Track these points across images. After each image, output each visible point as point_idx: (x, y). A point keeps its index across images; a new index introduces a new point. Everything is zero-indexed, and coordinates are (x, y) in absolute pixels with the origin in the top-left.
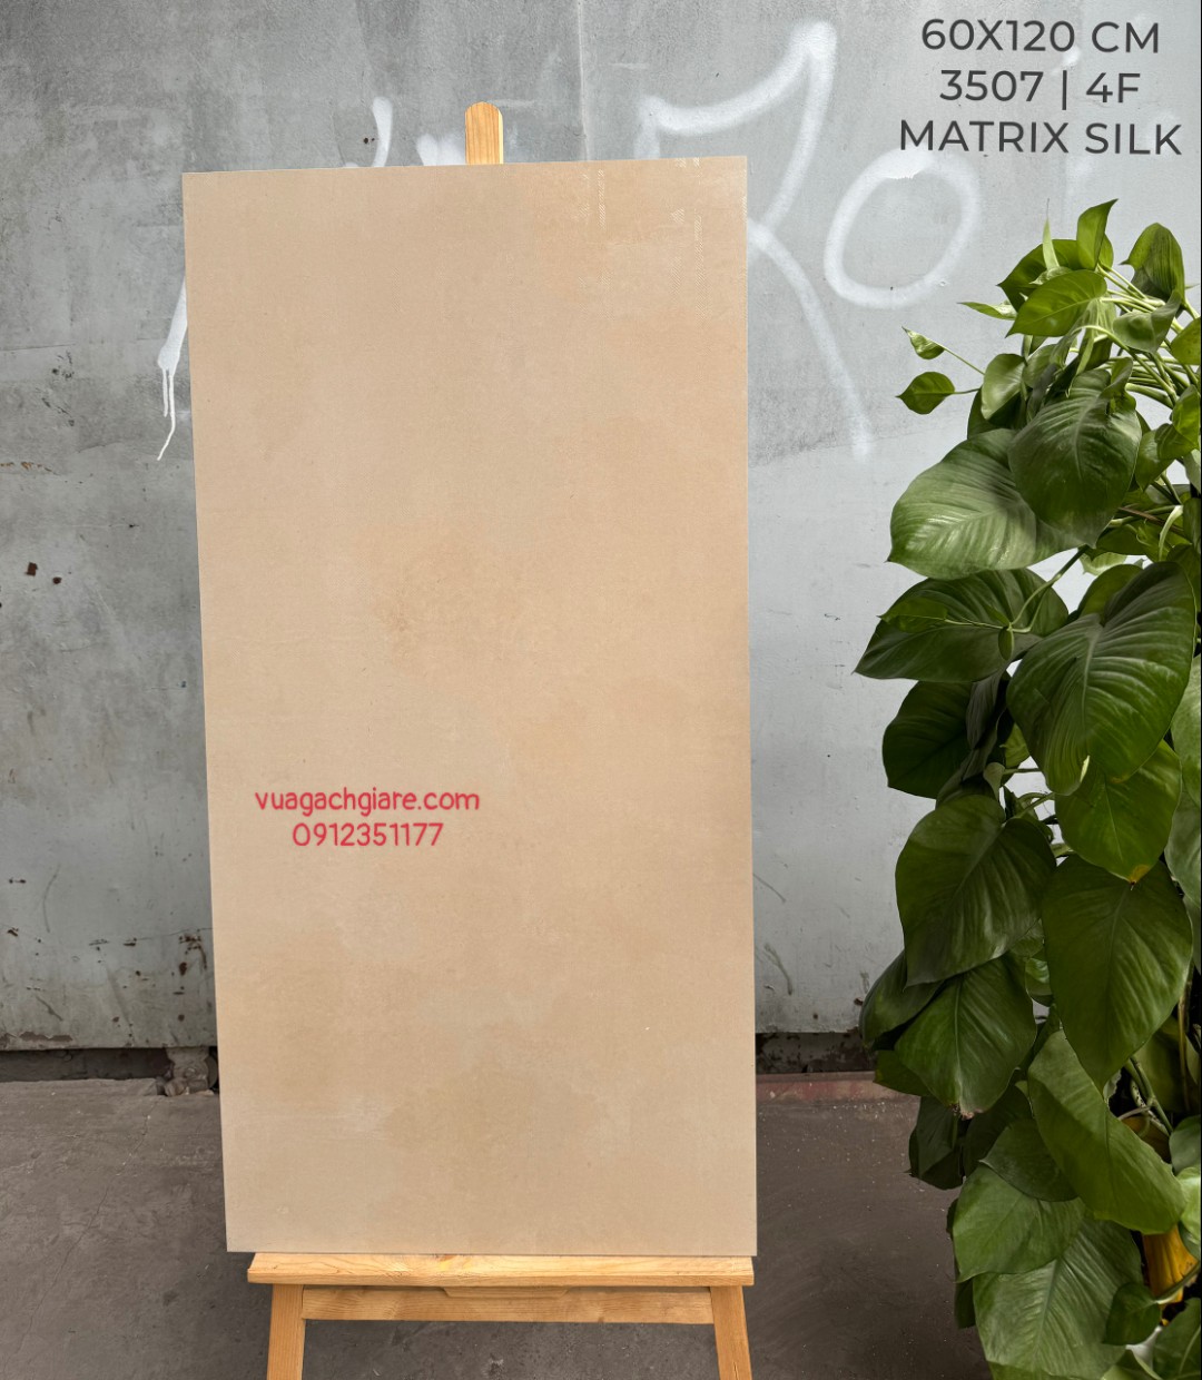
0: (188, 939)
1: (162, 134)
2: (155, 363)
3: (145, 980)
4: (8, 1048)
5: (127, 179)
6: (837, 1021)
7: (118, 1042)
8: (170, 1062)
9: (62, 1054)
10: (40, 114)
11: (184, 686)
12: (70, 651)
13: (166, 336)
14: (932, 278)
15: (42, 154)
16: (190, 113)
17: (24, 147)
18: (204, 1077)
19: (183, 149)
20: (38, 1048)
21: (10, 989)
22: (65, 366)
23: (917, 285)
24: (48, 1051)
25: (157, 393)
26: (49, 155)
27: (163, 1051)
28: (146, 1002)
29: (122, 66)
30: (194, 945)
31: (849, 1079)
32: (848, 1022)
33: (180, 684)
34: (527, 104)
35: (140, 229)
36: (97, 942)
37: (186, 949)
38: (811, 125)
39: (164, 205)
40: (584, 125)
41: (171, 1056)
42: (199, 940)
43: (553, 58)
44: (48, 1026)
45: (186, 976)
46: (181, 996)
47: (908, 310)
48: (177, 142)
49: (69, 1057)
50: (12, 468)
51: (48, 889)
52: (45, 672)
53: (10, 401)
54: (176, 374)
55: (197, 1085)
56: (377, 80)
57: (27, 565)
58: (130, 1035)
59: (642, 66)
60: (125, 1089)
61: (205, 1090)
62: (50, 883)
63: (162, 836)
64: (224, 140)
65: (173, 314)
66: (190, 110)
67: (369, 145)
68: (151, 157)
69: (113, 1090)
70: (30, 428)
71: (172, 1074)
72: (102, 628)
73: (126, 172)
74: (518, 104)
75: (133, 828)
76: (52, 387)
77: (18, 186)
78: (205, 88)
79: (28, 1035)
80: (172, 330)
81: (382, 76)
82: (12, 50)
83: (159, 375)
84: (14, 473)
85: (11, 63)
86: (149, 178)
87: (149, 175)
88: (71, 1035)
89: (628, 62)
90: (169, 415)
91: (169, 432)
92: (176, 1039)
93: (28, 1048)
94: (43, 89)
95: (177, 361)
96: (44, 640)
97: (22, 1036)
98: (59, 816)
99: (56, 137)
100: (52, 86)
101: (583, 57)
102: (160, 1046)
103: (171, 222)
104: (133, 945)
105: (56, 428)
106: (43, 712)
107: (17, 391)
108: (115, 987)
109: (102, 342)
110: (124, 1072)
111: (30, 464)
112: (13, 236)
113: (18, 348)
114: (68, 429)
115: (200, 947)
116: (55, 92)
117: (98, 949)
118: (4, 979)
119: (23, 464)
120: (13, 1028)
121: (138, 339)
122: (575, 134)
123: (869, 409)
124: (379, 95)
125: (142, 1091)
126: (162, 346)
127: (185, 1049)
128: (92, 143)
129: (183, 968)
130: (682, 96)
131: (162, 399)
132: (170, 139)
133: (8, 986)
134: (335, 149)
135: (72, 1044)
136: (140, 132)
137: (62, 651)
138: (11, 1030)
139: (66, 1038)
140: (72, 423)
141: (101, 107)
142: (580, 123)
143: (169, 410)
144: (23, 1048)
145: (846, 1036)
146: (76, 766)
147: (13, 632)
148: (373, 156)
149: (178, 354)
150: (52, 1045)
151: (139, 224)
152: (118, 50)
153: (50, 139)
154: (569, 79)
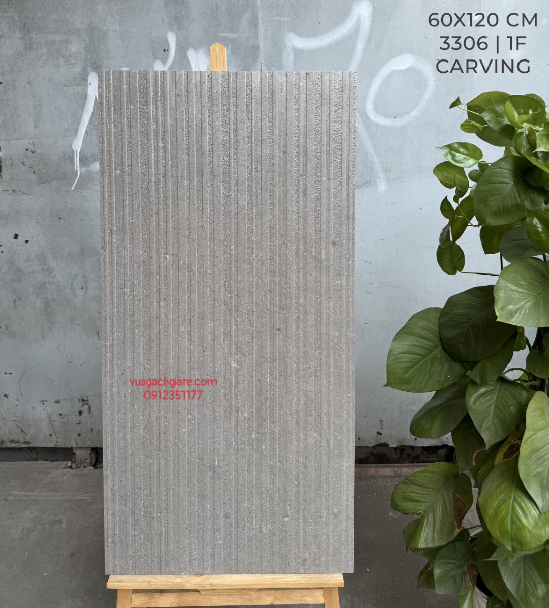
0: (83, 400)
1: (75, 46)
2: (71, 147)
3: (64, 417)
4: (3, 446)
5: (59, 66)
6: (369, 441)
7: (51, 445)
8: (74, 454)
9: (27, 450)
10: (22, 37)
11: (82, 288)
12: (33, 272)
13: (76, 135)
14: (414, 114)
15: (23, 55)
16: (87, 38)
17: (14, 51)
18: (89, 461)
19: (84, 53)
20: (16, 447)
21: (4, 421)
22: (32, 148)
23: (407, 116)
24: (21, 448)
25: (72, 160)
26: (26, 55)
27: (71, 449)
28: (64, 427)
29: (58, 17)
30: (85, 403)
31: (375, 467)
32: (374, 442)
33: (81, 288)
34: (235, 35)
35: (65, 88)
36: (43, 401)
37: (82, 405)
38: (360, 46)
39: (76, 78)
40: (261, 45)
41: (74, 451)
42: (88, 400)
43: (247, 15)
44: (21, 438)
45: (82, 416)
46: (79, 426)
47: (403, 127)
48: (82, 50)
49: (29, 451)
50: (8, 192)
51: (21, 377)
52: (21, 282)
53: (7, 163)
54: (80, 152)
55: (86, 464)
56: (170, 24)
57: (14, 234)
58: (57, 442)
59: (286, 19)
60: (54, 465)
61: (89, 466)
62: (23, 375)
63: (72, 355)
64: (102, 49)
65: (79, 125)
66: (88, 36)
67: (166, 52)
68: (70, 56)
69: (49, 466)
70: (16, 175)
71: (75, 459)
72: (47, 262)
73: (59, 63)
74: (231, 35)
75: (59, 351)
76: (26, 157)
77: (12, 68)
78: (94, 26)
79: (12, 441)
80: (79, 132)
81: (172, 22)
82: (10, 9)
83: (73, 152)
84: (9, 194)
85: (9, 15)
86: (69, 66)
87: (69, 64)
88: (31, 441)
89: (280, 17)
90: (77, 170)
91: (77, 177)
92: (77, 444)
93: (12, 447)
94: (23, 26)
95: (81, 146)
96: (21, 267)
97: (9, 442)
98: (27, 345)
99: (29, 47)
100: (27, 25)
101: (260, 15)
102: (70, 447)
103: (78, 85)
104: (58, 402)
105: (27, 175)
106: (20, 299)
107: (10, 158)
108: (51, 421)
109: (48, 137)
110: (54, 458)
111: (16, 190)
112: (10, 91)
113: (11, 140)
114: (33, 175)
115: (88, 404)
116: (29, 28)
117: (43, 404)
118: (2, 416)
119: (13, 190)
120: (6, 438)
121: (64, 136)
122: (256, 48)
123: (385, 171)
124: (170, 30)
125: (61, 466)
126: (74, 139)
127: (80, 448)
128: (44, 50)
129: (80, 413)
130: (304, 32)
131: (74, 163)
132: (79, 49)
133: (4, 419)
134: (151, 54)
135: (31, 445)
136: (66, 46)
137: (29, 273)
138: (5, 439)
139: (29, 443)
140: (34, 173)
141: (49, 35)
142: (258, 44)
143: (77, 168)
144: (10, 447)
145: (374, 448)
146: (34, 323)
147: (8, 264)
148: (167, 58)
149: (81, 143)
150: (23, 446)
151: (65, 86)
152: (56, 10)
153: (26, 48)
154: (254, 24)
